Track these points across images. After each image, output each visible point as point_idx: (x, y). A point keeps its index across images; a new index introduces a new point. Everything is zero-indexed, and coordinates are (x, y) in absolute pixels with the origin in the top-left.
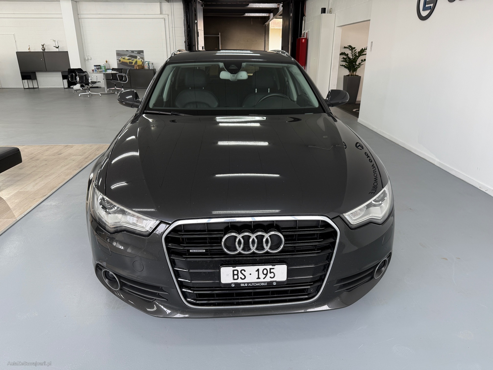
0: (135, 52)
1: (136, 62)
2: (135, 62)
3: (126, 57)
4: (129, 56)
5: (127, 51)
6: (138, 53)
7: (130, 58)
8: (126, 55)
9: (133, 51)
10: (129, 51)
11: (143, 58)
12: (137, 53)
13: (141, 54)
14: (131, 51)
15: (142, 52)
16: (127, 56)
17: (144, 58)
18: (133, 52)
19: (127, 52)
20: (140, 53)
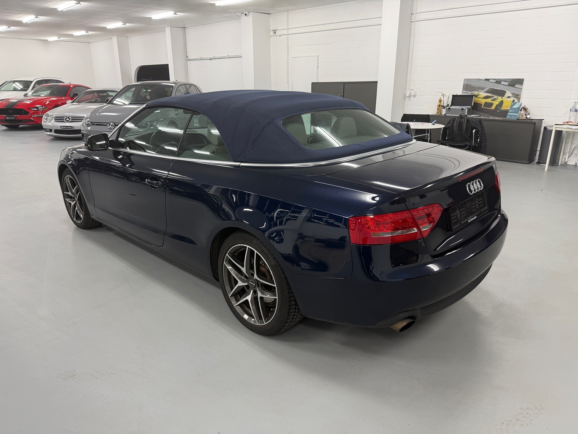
0: (503, 83)
1: (501, 103)
2: (498, 103)
3: (480, 93)
4: (487, 92)
5: (488, 80)
6: (509, 85)
7: (490, 95)
8: (483, 89)
9: (500, 80)
10: (490, 81)
11: (517, 96)
12: (507, 84)
13: (516, 86)
14: (494, 81)
15: (520, 82)
16: (485, 90)
17: (521, 95)
18: (498, 82)
19: (487, 82)
20: (513, 86)
